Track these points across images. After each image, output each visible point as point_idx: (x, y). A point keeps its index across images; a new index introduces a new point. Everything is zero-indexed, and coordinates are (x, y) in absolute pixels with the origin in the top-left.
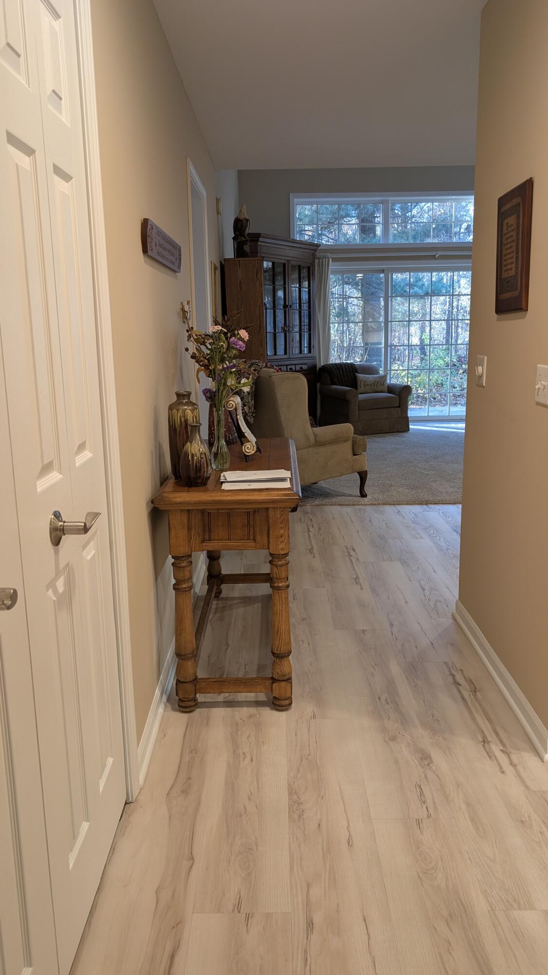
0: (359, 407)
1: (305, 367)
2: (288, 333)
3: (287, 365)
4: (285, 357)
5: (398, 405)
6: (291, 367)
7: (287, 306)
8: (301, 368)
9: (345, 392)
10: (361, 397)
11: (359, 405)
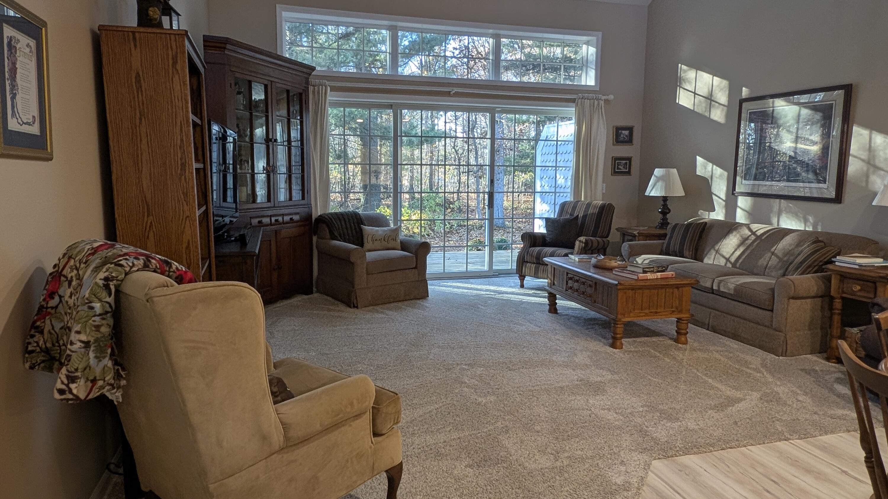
0: (367, 270)
1: (296, 218)
2: (272, 174)
3: (271, 216)
4: (269, 204)
5: (414, 266)
6: (277, 218)
7: (271, 140)
8: (291, 219)
9: (349, 252)
10: (370, 256)
11: (367, 268)
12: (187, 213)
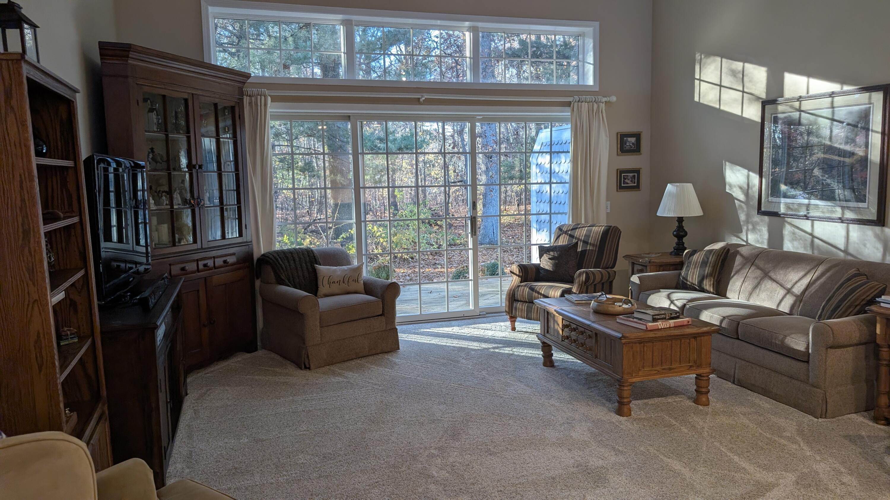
0: (320, 322)
1: (231, 260)
2: (197, 210)
3: (197, 261)
4: (195, 246)
5: (381, 313)
6: (205, 262)
7: (194, 167)
8: (225, 262)
9: (298, 300)
10: (324, 303)
11: (320, 319)
12: (36, 297)
